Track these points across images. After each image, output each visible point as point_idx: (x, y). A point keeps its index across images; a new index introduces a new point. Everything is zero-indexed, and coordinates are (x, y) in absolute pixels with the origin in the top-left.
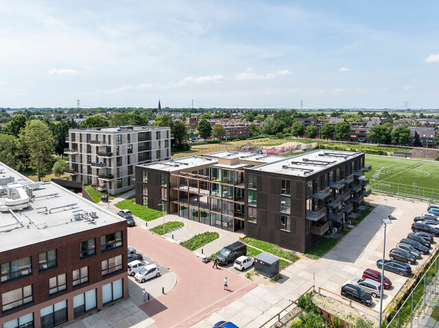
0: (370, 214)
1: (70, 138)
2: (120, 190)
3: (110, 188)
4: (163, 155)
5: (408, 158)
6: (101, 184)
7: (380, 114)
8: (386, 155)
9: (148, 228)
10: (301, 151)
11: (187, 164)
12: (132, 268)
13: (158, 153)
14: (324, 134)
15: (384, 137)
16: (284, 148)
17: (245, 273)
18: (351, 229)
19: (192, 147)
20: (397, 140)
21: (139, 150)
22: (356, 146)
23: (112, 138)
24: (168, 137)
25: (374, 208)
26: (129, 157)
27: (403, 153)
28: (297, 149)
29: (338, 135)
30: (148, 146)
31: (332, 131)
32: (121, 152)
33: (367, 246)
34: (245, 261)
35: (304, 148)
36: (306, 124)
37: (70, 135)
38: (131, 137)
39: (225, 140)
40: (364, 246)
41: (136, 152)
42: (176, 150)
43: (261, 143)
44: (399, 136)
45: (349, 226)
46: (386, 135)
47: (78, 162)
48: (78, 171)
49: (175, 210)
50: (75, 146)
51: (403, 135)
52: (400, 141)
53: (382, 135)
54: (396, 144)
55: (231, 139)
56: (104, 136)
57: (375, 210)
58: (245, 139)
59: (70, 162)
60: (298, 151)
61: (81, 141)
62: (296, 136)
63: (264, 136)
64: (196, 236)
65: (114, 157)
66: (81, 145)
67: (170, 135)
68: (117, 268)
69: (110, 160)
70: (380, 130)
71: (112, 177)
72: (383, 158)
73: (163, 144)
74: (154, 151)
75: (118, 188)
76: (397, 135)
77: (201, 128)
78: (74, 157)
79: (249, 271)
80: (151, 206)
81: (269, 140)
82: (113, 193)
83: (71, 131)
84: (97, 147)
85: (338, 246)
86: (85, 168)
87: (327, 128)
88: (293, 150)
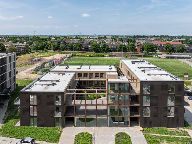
5: (115, 57)
7: (74, 37)
8: (105, 57)
14: (69, 48)
16: (61, 58)
22: (85, 53)
27: (112, 55)
35: (68, 57)
36: (59, 43)
52: (105, 50)
54: (103, 51)
62: (54, 50)
74: (8, 72)
76: (104, 47)
87: (71, 45)
88: (64, 58)
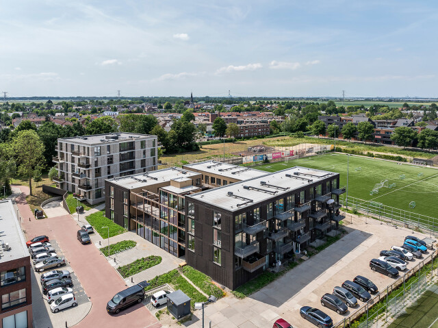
0: (338, 242)
1: (58, 146)
2: (100, 200)
3: (89, 198)
4: (149, 164)
5: (428, 166)
6: (82, 194)
8: (406, 161)
9: (100, 247)
10: (313, 154)
11: (156, 179)
12: (51, 296)
13: (143, 163)
14: (345, 134)
15: (408, 140)
16: (292, 151)
17: (157, 310)
18: (302, 261)
19: (203, 146)
20: (423, 143)
21: (120, 160)
23: (90, 149)
24: (154, 146)
25: (347, 233)
26: (109, 167)
27: (424, 160)
28: (308, 152)
29: (360, 136)
30: (132, 155)
31: (355, 131)
32: (99, 163)
33: (307, 286)
34: (161, 297)
35: (317, 151)
36: (329, 122)
37: (58, 144)
38: (111, 148)
39: (240, 138)
40: (304, 285)
41: (117, 162)
42: (184, 150)
43: (277, 143)
44: (425, 139)
45: (303, 258)
46: (412, 138)
47: (64, 171)
48: (64, 179)
49: (133, 228)
50: (62, 155)
51: (430, 138)
52: (426, 145)
53: (406, 137)
54: (422, 148)
55: (248, 138)
56: (84, 147)
57: (346, 237)
58: (263, 137)
59: (59, 169)
60: (310, 154)
61: (67, 151)
62: (317, 135)
63: (284, 134)
64: (138, 260)
65: (93, 168)
66: (67, 154)
67: (156, 143)
68: (21, 301)
69: (89, 171)
70: (404, 132)
71: (90, 188)
72: (400, 165)
73: (148, 154)
74: (138, 160)
75: (96, 198)
76: (423, 138)
77: (216, 126)
78: (62, 165)
79: (161, 309)
80: (116, 221)
81: (288, 138)
82: (91, 203)
83: (60, 140)
84: (79, 159)
85: (276, 283)
86: (70, 176)
87: (349, 128)
88: (303, 153)
